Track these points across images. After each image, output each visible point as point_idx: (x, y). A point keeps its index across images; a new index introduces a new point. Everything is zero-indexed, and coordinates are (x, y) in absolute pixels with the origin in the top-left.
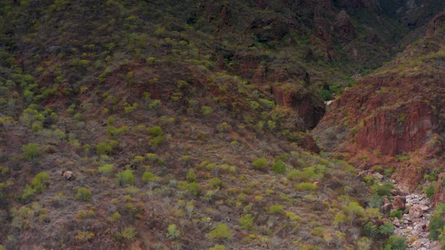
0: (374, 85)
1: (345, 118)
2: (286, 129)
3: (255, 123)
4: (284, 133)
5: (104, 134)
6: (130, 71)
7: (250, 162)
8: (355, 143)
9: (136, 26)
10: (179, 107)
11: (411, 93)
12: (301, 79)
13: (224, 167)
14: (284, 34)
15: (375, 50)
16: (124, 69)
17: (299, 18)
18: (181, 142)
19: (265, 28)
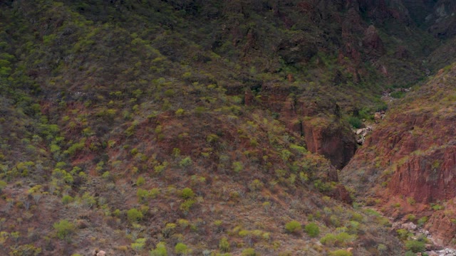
0: (407, 123)
1: (377, 158)
2: (318, 178)
3: (287, 177)
4: (316, 184)
5: (135, 196)
6: (158, 124)
7: (283, 224)
8: (388, 189)
9: (163, 70)
10: (210, 163)
11: (446, 136)
12: (331, 113)
13: (257, 232)
14: (312, 56)
15: (405, 67)
16: (153, 122)
17: (327, 36)
18: (213, 204)
19: (292, 49)
